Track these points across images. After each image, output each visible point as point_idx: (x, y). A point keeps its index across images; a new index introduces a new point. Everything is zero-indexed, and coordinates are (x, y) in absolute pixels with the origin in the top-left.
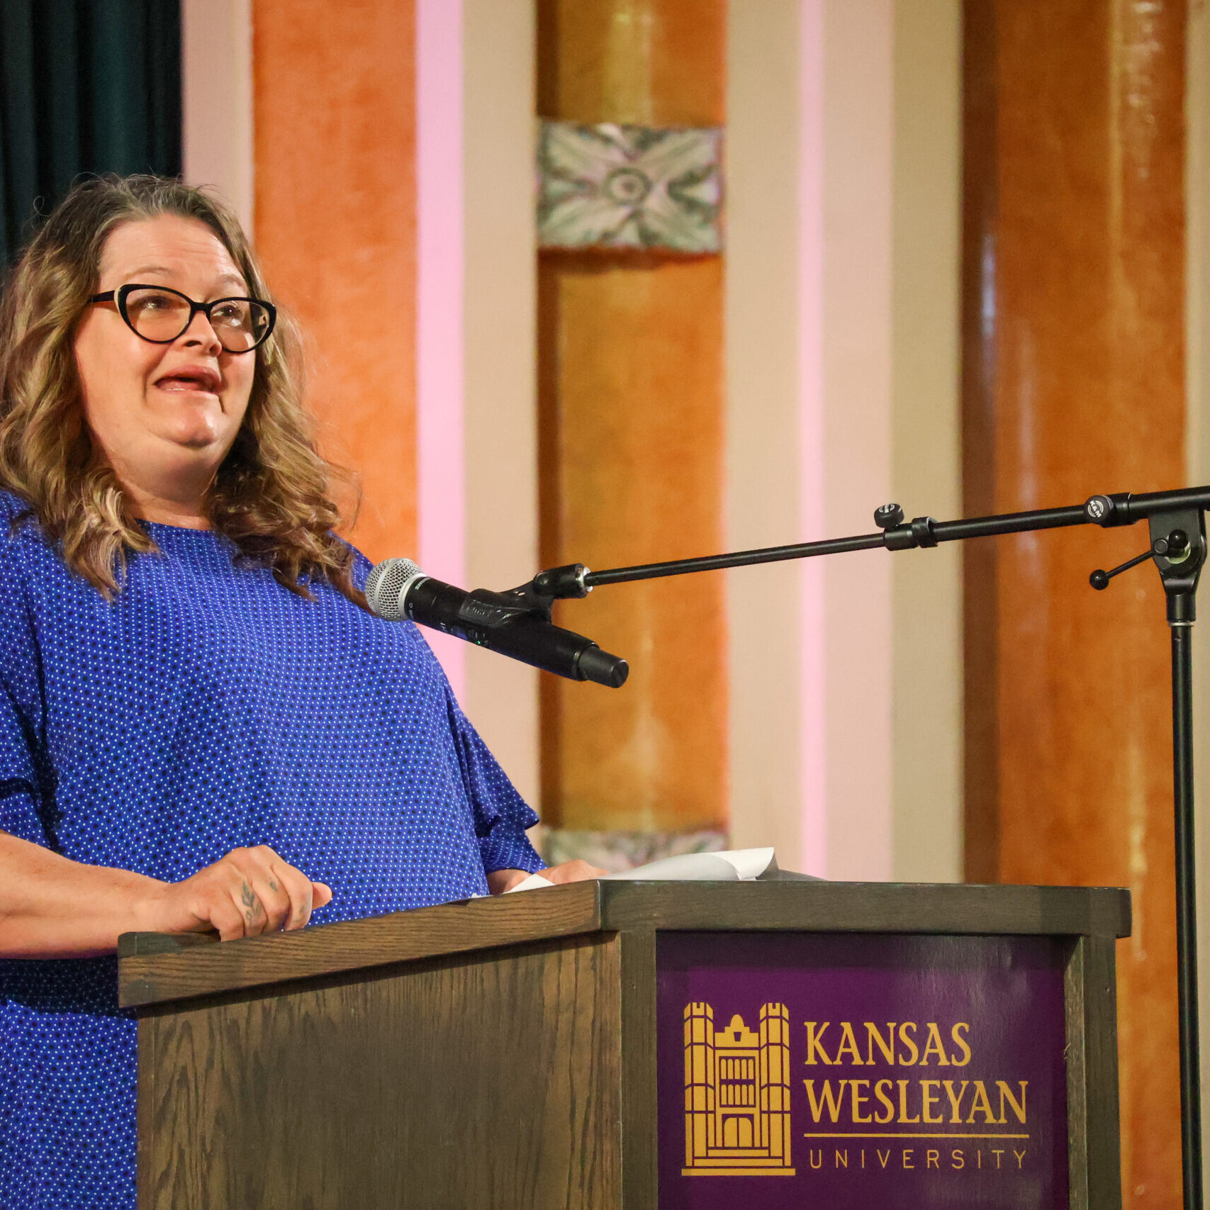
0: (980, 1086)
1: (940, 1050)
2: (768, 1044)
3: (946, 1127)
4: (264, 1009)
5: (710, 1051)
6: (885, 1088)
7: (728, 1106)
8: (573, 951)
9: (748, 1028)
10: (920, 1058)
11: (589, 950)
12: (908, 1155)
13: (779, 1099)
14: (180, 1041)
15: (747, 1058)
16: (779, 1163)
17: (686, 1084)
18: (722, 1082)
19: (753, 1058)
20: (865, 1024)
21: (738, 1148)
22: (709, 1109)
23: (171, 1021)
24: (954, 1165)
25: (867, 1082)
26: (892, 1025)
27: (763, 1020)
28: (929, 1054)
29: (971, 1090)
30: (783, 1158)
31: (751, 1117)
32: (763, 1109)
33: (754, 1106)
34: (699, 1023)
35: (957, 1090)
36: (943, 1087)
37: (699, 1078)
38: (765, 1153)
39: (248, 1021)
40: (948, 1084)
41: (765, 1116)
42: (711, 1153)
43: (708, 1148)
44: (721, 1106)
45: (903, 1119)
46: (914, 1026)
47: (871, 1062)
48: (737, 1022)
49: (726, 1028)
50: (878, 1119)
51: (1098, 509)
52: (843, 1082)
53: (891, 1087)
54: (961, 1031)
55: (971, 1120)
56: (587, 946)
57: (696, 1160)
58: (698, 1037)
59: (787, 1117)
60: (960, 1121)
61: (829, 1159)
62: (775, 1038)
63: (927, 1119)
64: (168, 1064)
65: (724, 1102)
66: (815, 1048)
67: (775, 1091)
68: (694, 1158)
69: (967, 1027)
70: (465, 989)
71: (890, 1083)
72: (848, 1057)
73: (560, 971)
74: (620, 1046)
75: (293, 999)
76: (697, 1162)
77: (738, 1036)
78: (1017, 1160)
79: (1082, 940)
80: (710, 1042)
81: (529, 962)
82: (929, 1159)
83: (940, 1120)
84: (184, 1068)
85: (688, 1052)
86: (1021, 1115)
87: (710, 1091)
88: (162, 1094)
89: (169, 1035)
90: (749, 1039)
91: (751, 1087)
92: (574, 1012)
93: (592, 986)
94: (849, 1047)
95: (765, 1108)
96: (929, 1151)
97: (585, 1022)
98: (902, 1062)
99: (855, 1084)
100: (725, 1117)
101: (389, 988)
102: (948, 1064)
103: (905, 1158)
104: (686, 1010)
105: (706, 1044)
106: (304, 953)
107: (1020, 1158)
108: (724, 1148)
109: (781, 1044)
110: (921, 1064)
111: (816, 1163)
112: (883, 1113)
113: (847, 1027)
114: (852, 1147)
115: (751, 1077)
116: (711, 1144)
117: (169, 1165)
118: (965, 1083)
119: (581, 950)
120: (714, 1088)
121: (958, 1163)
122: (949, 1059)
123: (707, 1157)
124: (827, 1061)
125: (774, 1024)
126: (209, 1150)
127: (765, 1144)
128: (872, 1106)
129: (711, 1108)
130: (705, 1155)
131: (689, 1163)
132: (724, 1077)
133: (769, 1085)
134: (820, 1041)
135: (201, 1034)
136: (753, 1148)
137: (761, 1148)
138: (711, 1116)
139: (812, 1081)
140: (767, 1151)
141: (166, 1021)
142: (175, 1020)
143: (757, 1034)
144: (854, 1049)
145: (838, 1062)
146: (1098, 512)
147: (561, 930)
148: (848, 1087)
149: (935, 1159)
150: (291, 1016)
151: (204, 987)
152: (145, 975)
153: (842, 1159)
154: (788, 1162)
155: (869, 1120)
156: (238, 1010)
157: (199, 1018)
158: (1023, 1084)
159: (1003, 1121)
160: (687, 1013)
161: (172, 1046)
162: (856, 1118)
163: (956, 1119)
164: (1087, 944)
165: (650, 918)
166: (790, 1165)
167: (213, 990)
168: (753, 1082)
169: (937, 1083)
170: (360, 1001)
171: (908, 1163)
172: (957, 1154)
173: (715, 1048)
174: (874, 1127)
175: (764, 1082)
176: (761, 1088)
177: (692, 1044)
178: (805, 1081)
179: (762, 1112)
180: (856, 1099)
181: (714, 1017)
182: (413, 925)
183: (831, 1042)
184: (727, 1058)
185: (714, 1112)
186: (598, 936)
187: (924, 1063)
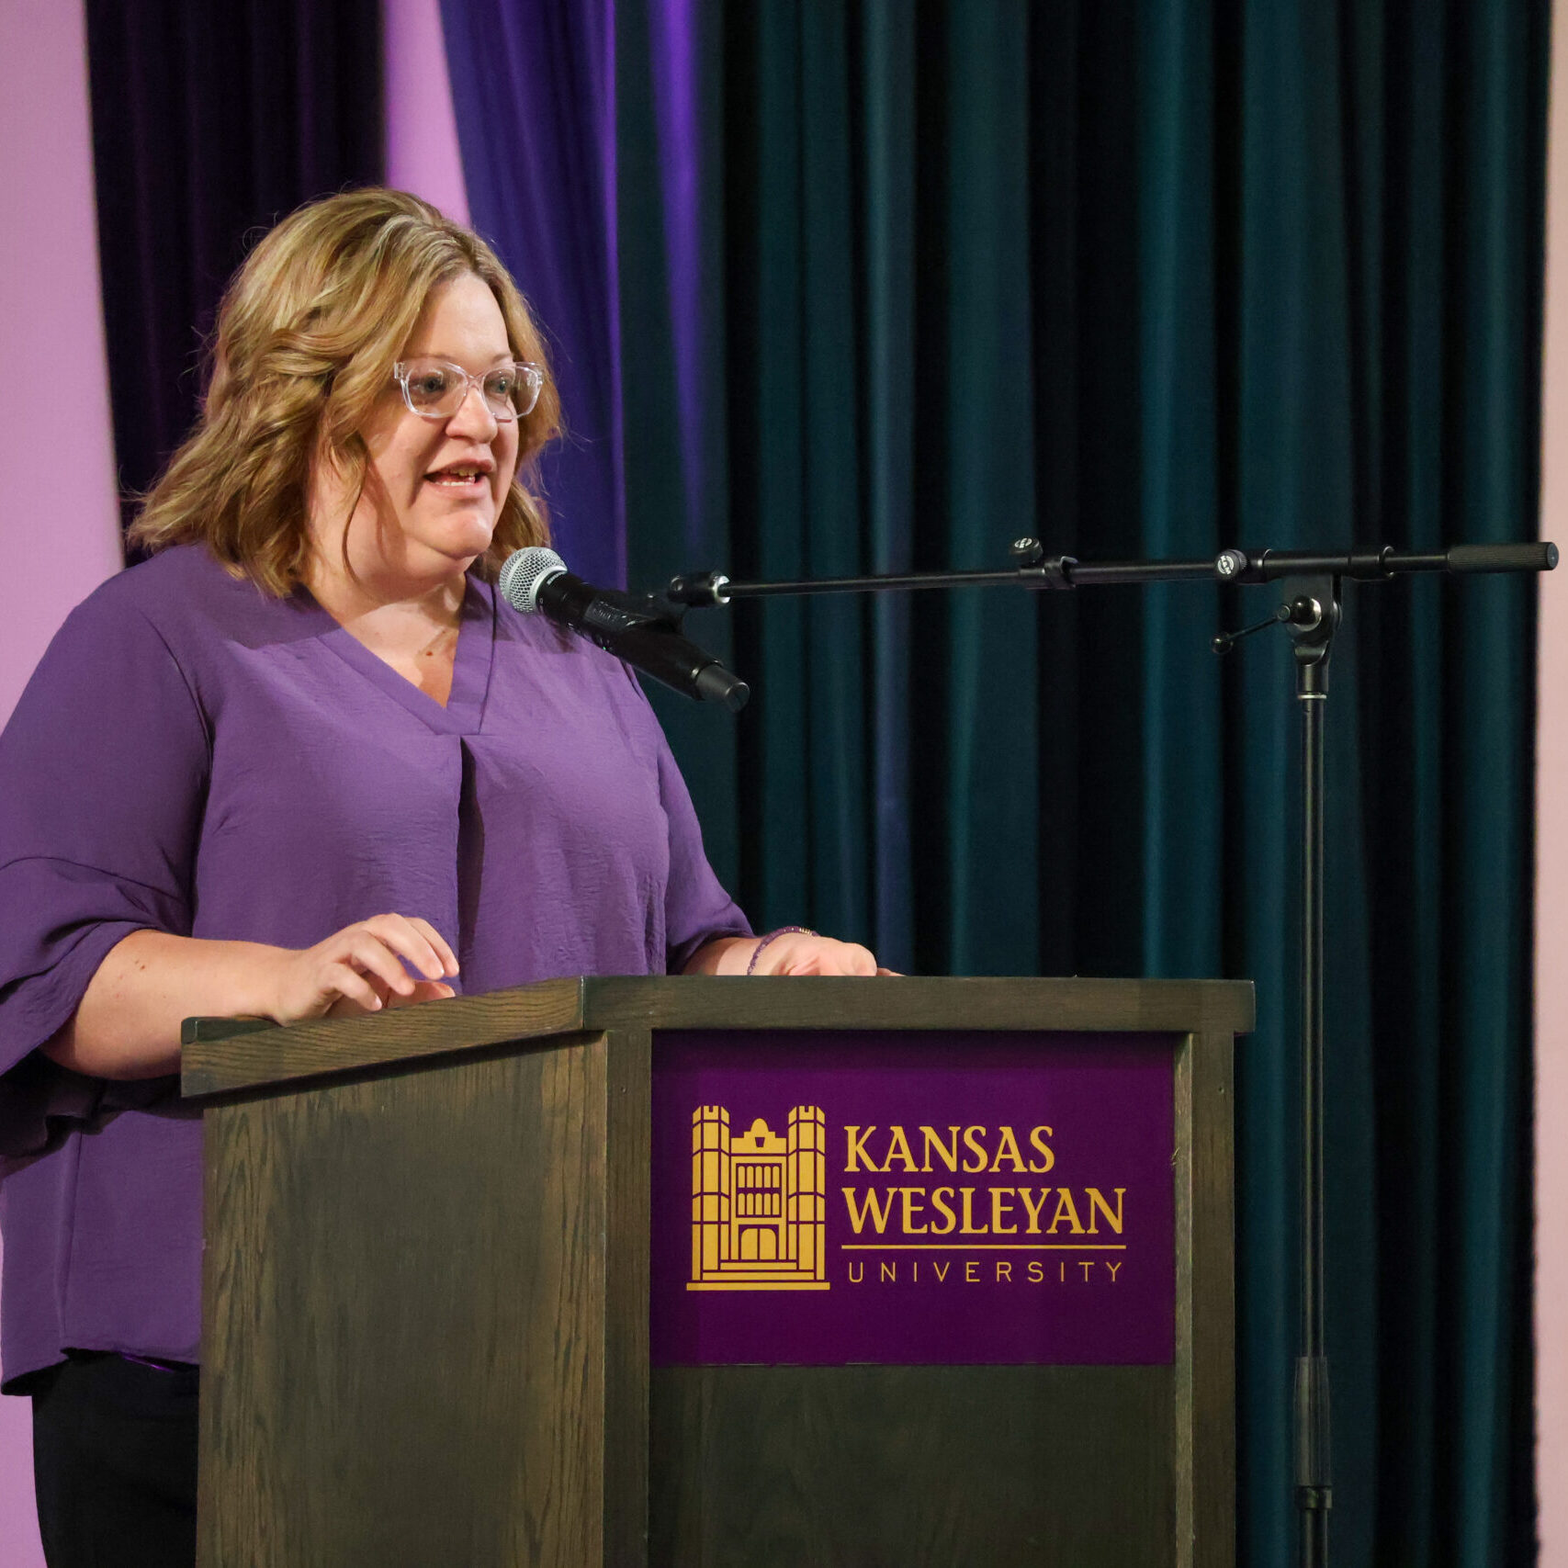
0: (1065, 1194)
1: (1015, 1155)
2: (798, 1150)
3: (1022, 1237)
4: (309, 1102)
5: (725, 1158)
6: (944, 1197)
7: (746, 1216)
8: (566, 1051)
9: (774, 1133)
10: (990, 1164)
11: (580, 1050)
12: (971, 1267)
13: (812, 1208)
14: (240, 1131)
15: (772, 1165)
16: (810, 1276)
17: (694, 1193)
18: (739, 1191)
19: (779, 1165)
20: (922, 1128)
21: (759, 1260)
22: (723, 1219)
23: (232, 1113)
24: (1030, 1279)
25: (922, 1191)
26: (954, 1130)
27: (793, 1124)
28: (1001, 1160)
29: (1053, 1199)
30: (814, 1271)
31: (775, 1228)
32: (790, 1219)
33: (780, 1216)
34: (711, 1129)
35: (1035, 1197)
36: (1018, 1195)
37: (711, 1185)
38: (793, 1266)
39: (296, 1114)
40: (1025, 1193)
41: (793, 1228)
42: (724, 1266)
43: (720, 1261)
44: (738, 1216)
45: (967, 1228)
46: (983, 1131)
47: (927, 1169)
48: (760, 1127)
49: (746, 1134)
50: (935, 1230)
51: (1228, 565)
52: (892, 1191)
53: (952, 1195)
54: (1043, 1136)
55: (1053, 1230)
56: (579, 1045)
57: (704, 1274)
58: (711, 1142)
59: (821, 1228)
60: (1039, 1232)
61: (872, 1272)
62: (807, 1142)
63: (997, 1229)
64: (229, 1159)
65: (741, 1212)
66: (857, 1153)
67: (806, 1202)
68: (702, 1271)
69: (1049, 1131)
70: (477, 1088)
71: (951, 1192)
72: (897, 1164)
73: (556, 1071)
74: (605, 1154)
75: (334, 1092)
76: (706, 1276)
77: (760, 1142)
78: (1111, 1272)
79: (1191, 1037)
80: (725, 1147)
81: (530, 1061)
82: (999, 1272)
83: (1014, 1230)
84: (242, 1163)
85: (696, 1159)
86: (1117, 1225)
87: (724, 1201)
88: (223, 1190)
89: (230, 1127)
90: (774, 1144)
91: (776, 1196)
92: (568, 1117)
93: (582, 1091)
94: (900, 1152)
95: (793, 1218)
96: (999, 1264)
97: (576, 1127)
98: (966, 1168)
99: (907, 1193)
100: (742, 1228)
101: (412, 1084)
102: (1025, 1170)
103: (968, 1271)
104: (695, 1114)
105: (720, 1150)
106: (335, 1045)
107: (1114, 1271)
108: (740, 1260)
109: (815, 1150)
110: (991, 1170)
111: (856, 1276)
112: (942, 1222)
113: (898, 1132)
114: (903, 1260)
115: (776, 1185)
116: (724, 1256)
117: (228, 1266)
118: (1045, 1191)
119: (573, 1049)
120: (729, 1197)
121: (1037, 1276)
122: (1026, 1165)
123: (719, 1271)
124: (872, 1167)
125: (806, 1129)
126: (261, 1251)
127: (792, 1256)
128: (927, 1215)
129: (725, 1218)
130: (716, 1268)
131: (696, 1276)
132: (741, 1185)
133: (798, 1194)
134: (865, 1146)
135: (256, 1129)
136: (777, 1260)
137: (787, 1260)
138: (725, 1228)
139: (853, 1190)
140: (795, 1264)
141: (229, 1111)
142: (235, 1112)
143: (784, 1140)
144: (906, 1155)
145: (886, 1169)
146: (1227, 569)
147: (549, 1029)
148: (898, 1197)
149: (1007, 1272)
150: (331, 1110)
151: (252, 1079)
152: (202, 1063)
153: (888, 1272)
154: (821, 1275)
155: (924, 1230)
156: (287, 1102)
157: (253, 1110)
158: (1120, 1191)
159: (1093, 1230)
160: (696, 1116)
161: (233, 1137)
162: (907, 1228)
163: (1034, 1229)
164: (1196, 1042)
165: (646, 1017)
166: (823, 1278)
167: (260, 1081)
168: (778, 1191)
169: (1011, 1191)
170: (389, 1098)
171: (972, 1276)
172: (1034, 1267)
173: (730, 1155)
174: (930, 1238)
175: (793, 1190)
176: (789, 1197)
177: (702, 1150)
178: (844, 1190)
179: (788, 1223)
180: (908, 1209)
181: (730, 1121)
182: (427, 1018)
183: (877, 1148)
184: (746, 1166)
185: (729, 1223)
186: (585, 1036)
187: (995, 1169)
